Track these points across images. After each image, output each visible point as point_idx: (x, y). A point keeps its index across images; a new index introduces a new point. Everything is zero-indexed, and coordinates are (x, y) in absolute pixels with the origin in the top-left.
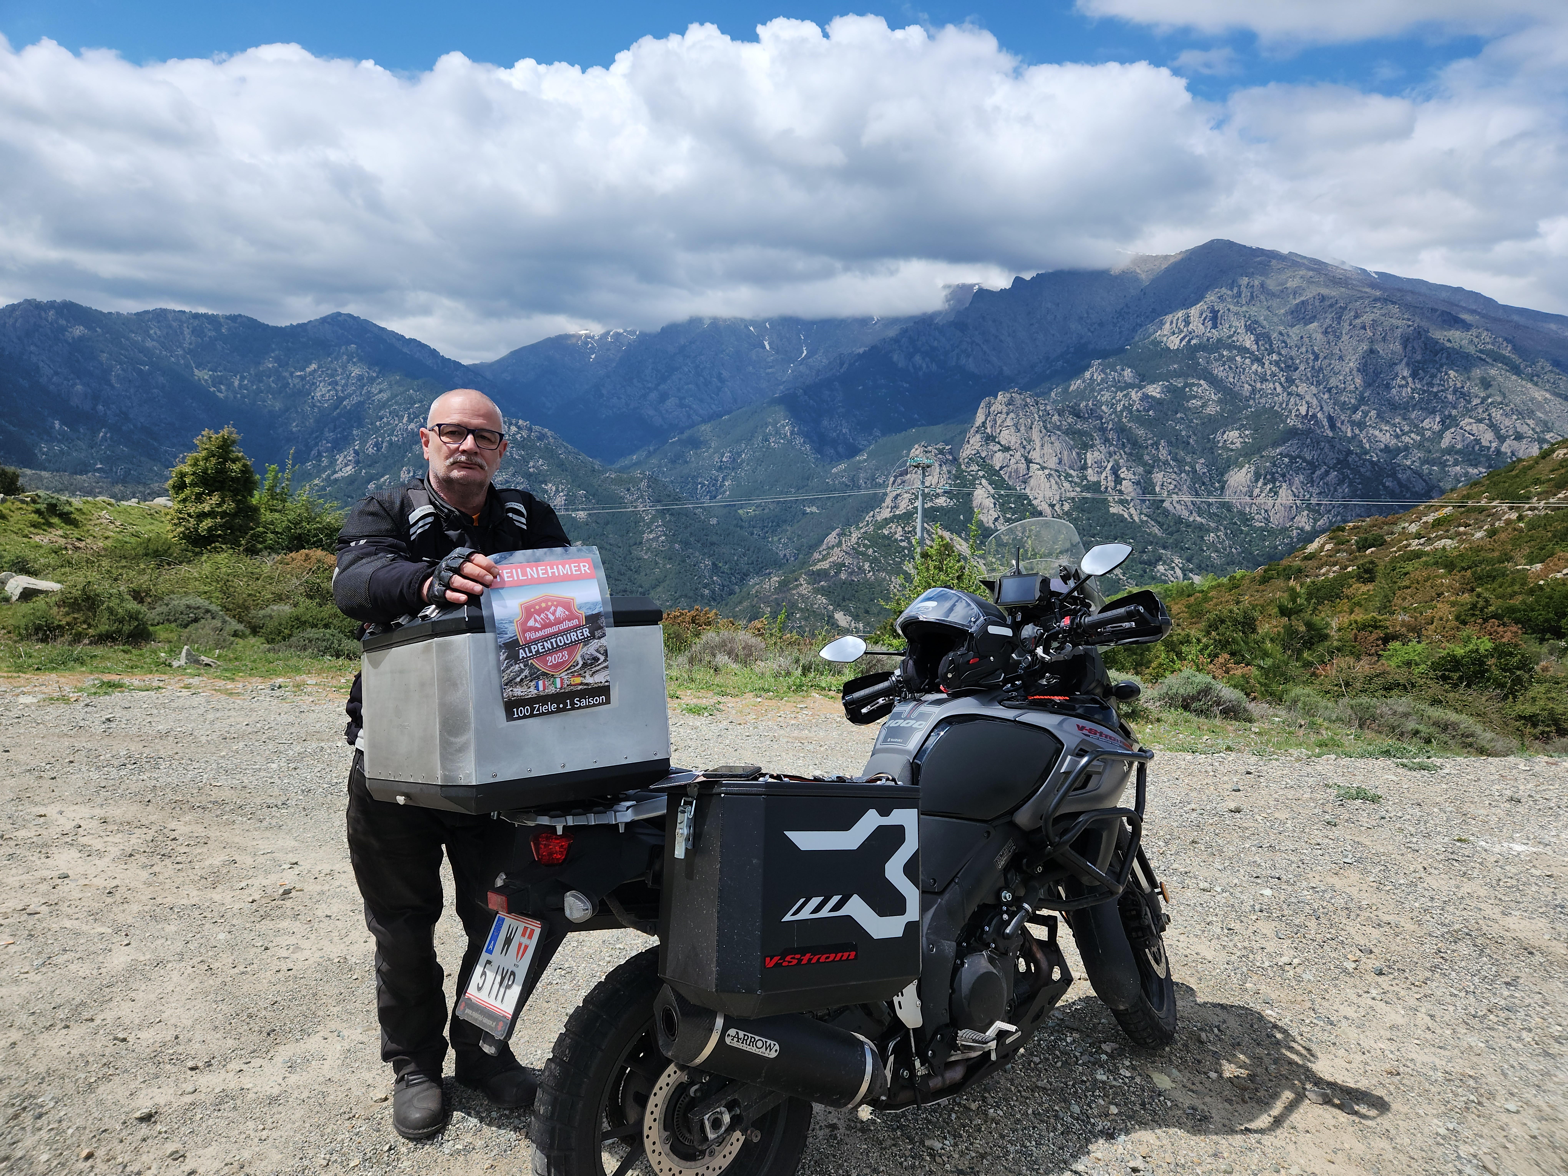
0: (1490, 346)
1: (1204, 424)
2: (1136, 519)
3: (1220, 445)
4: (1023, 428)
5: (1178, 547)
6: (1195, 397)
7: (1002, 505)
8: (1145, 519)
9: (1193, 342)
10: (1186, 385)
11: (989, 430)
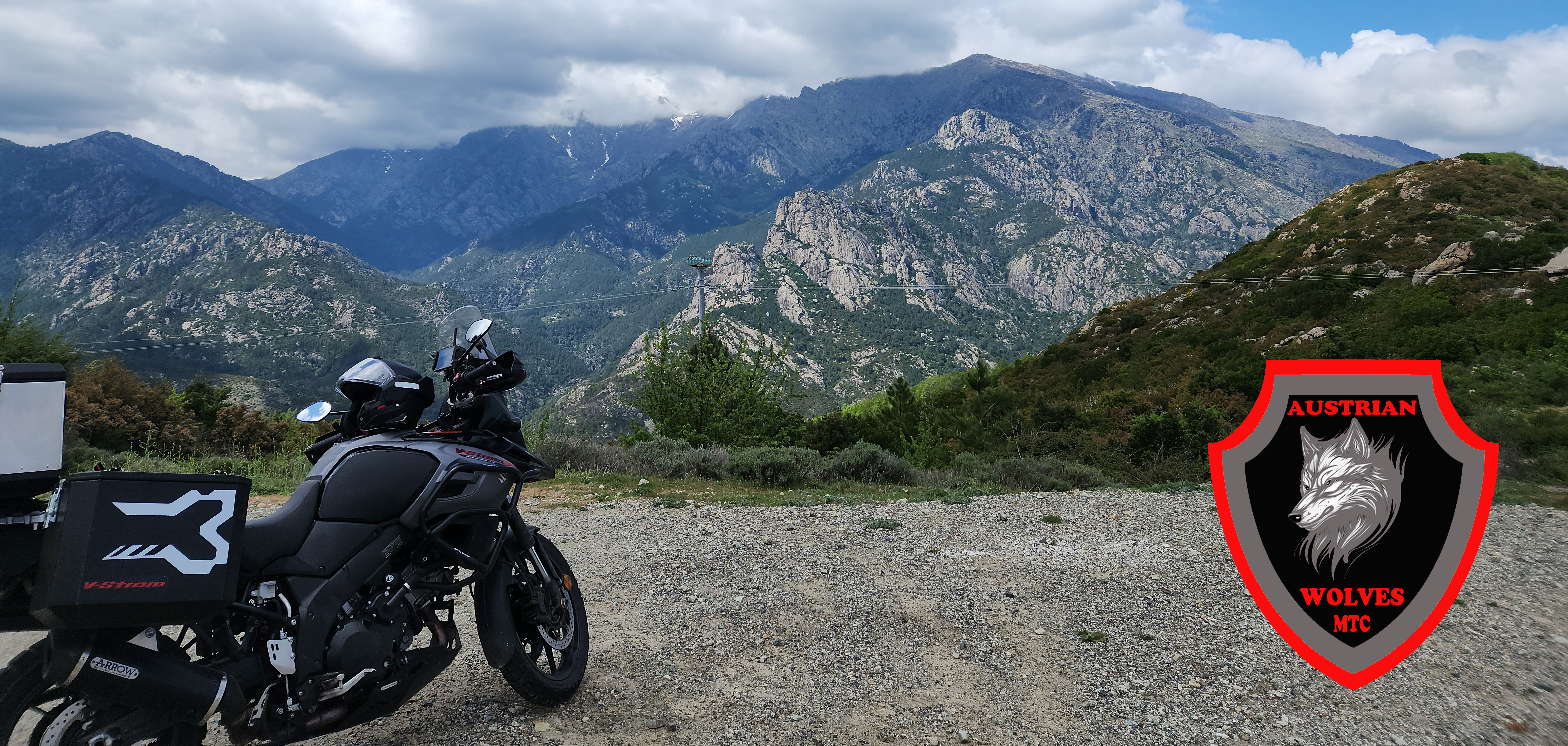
0: (1216, 144)
1: (983, 217)
2: (932, 309)
3: (1000, 237)
4: (820, 226)
5: (972, 335)
6: (973, 193)
7: (806, 300)
8: (940, 308)
9: (966, 143)
10: (964, 182)
11: (788, 228)
